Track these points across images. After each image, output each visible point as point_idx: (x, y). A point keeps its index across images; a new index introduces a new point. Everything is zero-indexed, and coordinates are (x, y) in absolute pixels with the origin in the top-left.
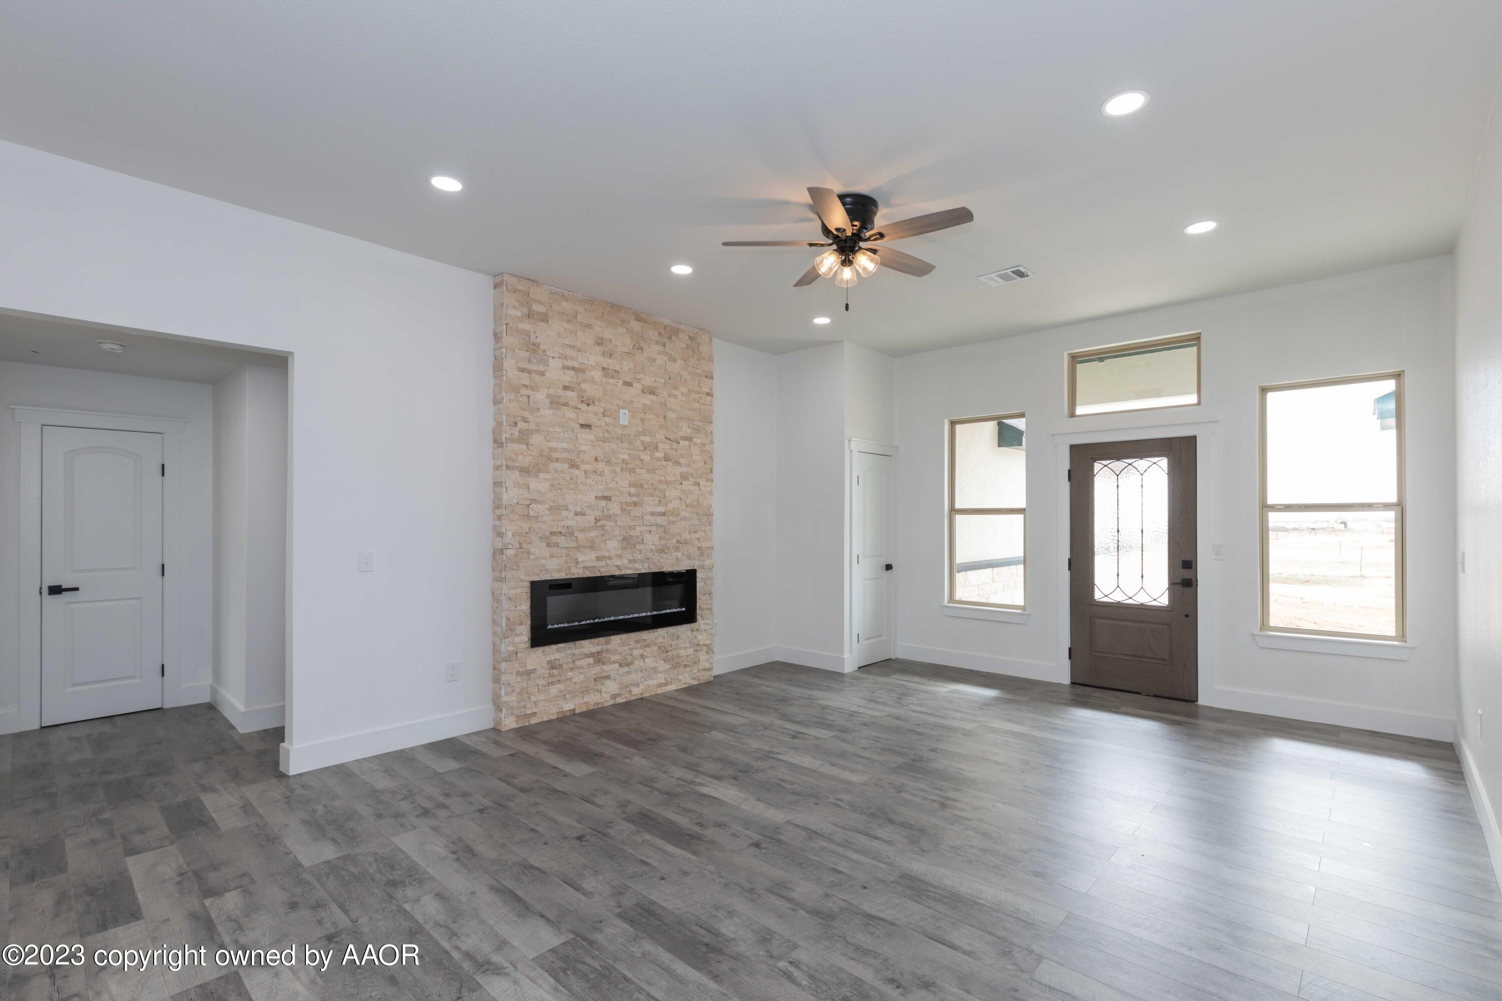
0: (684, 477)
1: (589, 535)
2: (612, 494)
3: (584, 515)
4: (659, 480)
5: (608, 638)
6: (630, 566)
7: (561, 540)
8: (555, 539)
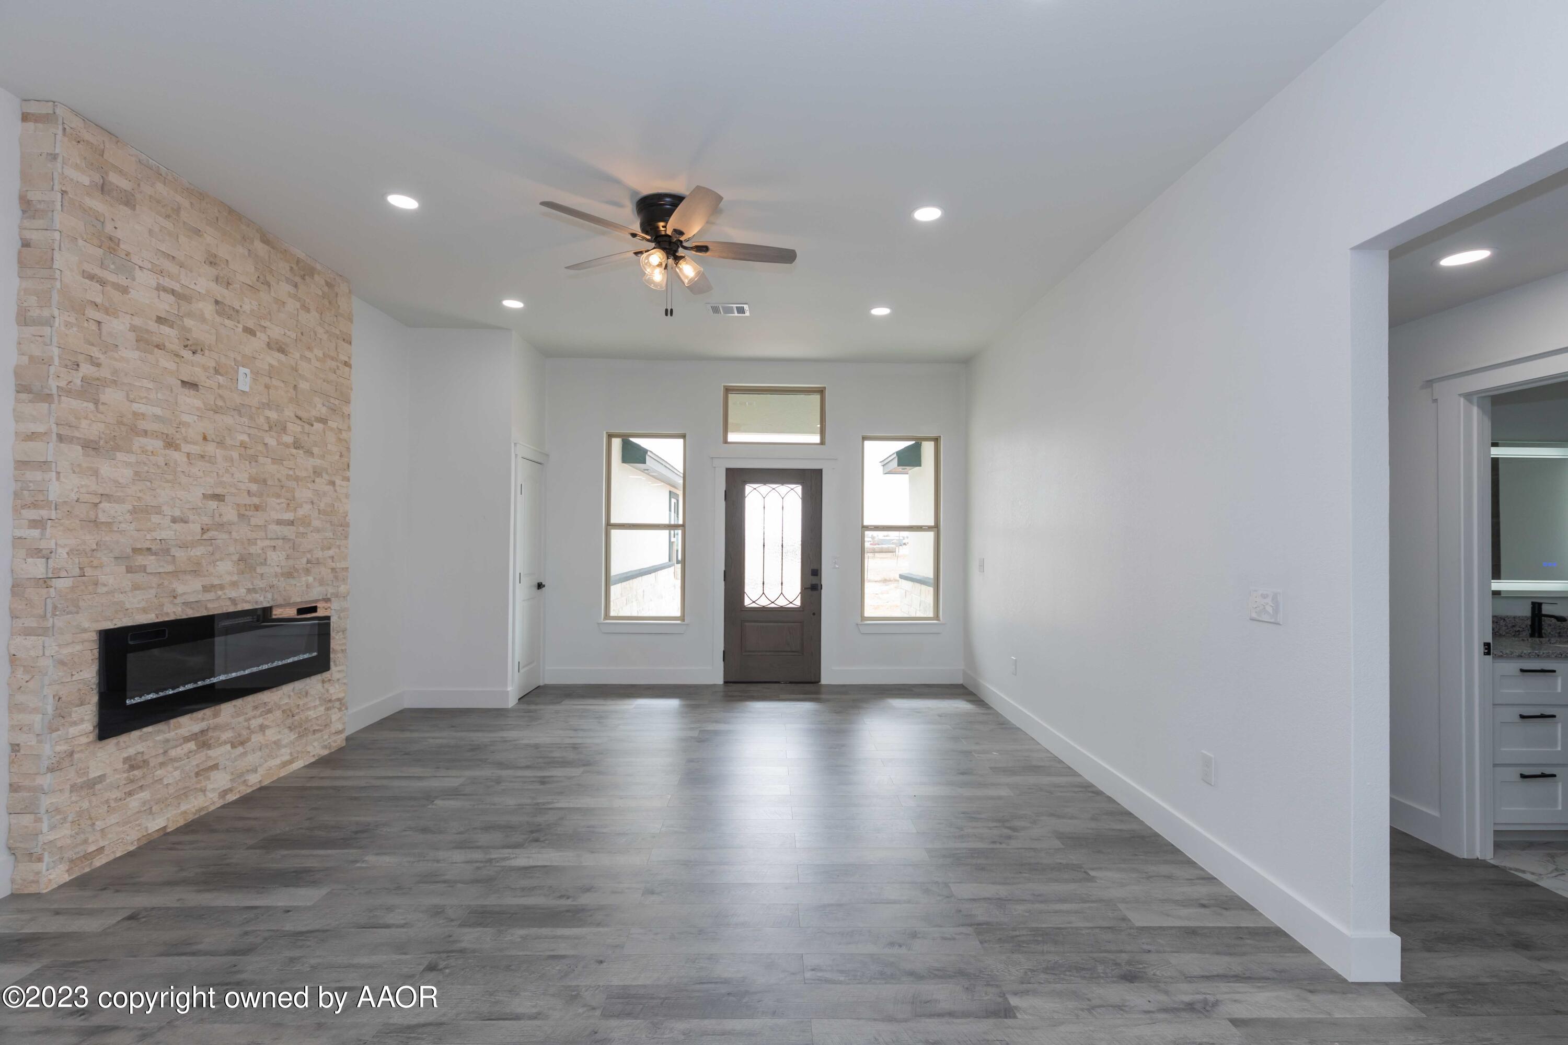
0: (317, 472)
2: (226, 491)
3: (186, 522)
4: (287, 475)
5: (217, 707)
6: (249, 598)
7: (150, 562)
8: (140, 560)
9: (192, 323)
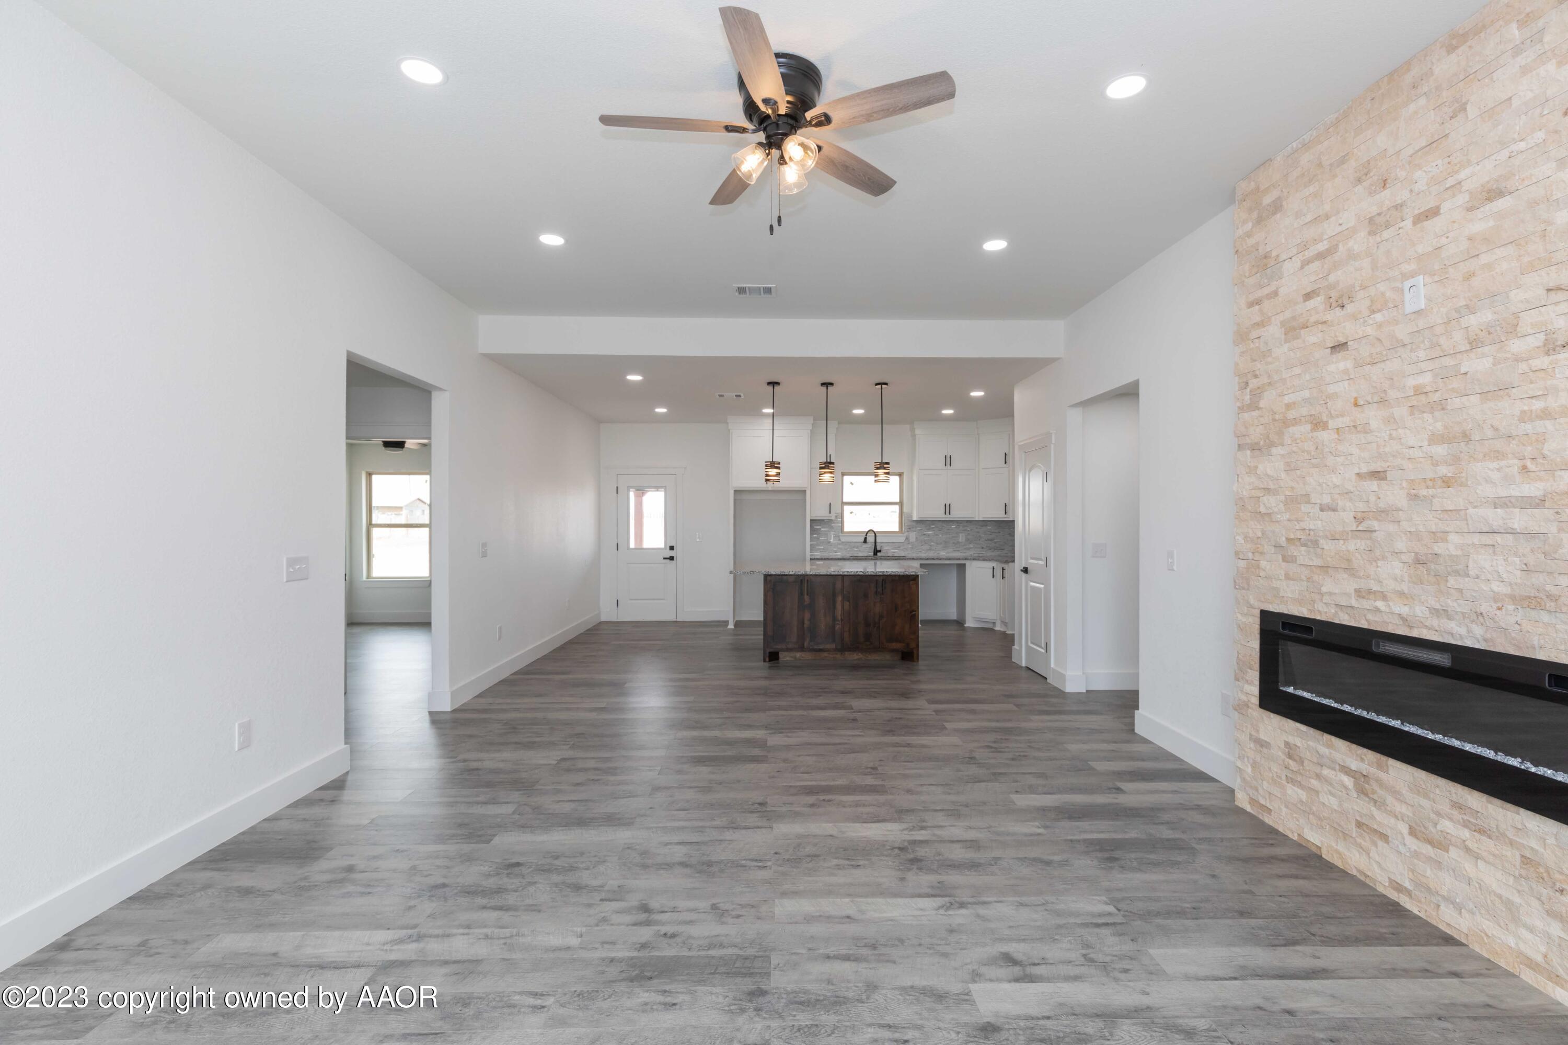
1: (1344, 548)
9: (1339, 273)
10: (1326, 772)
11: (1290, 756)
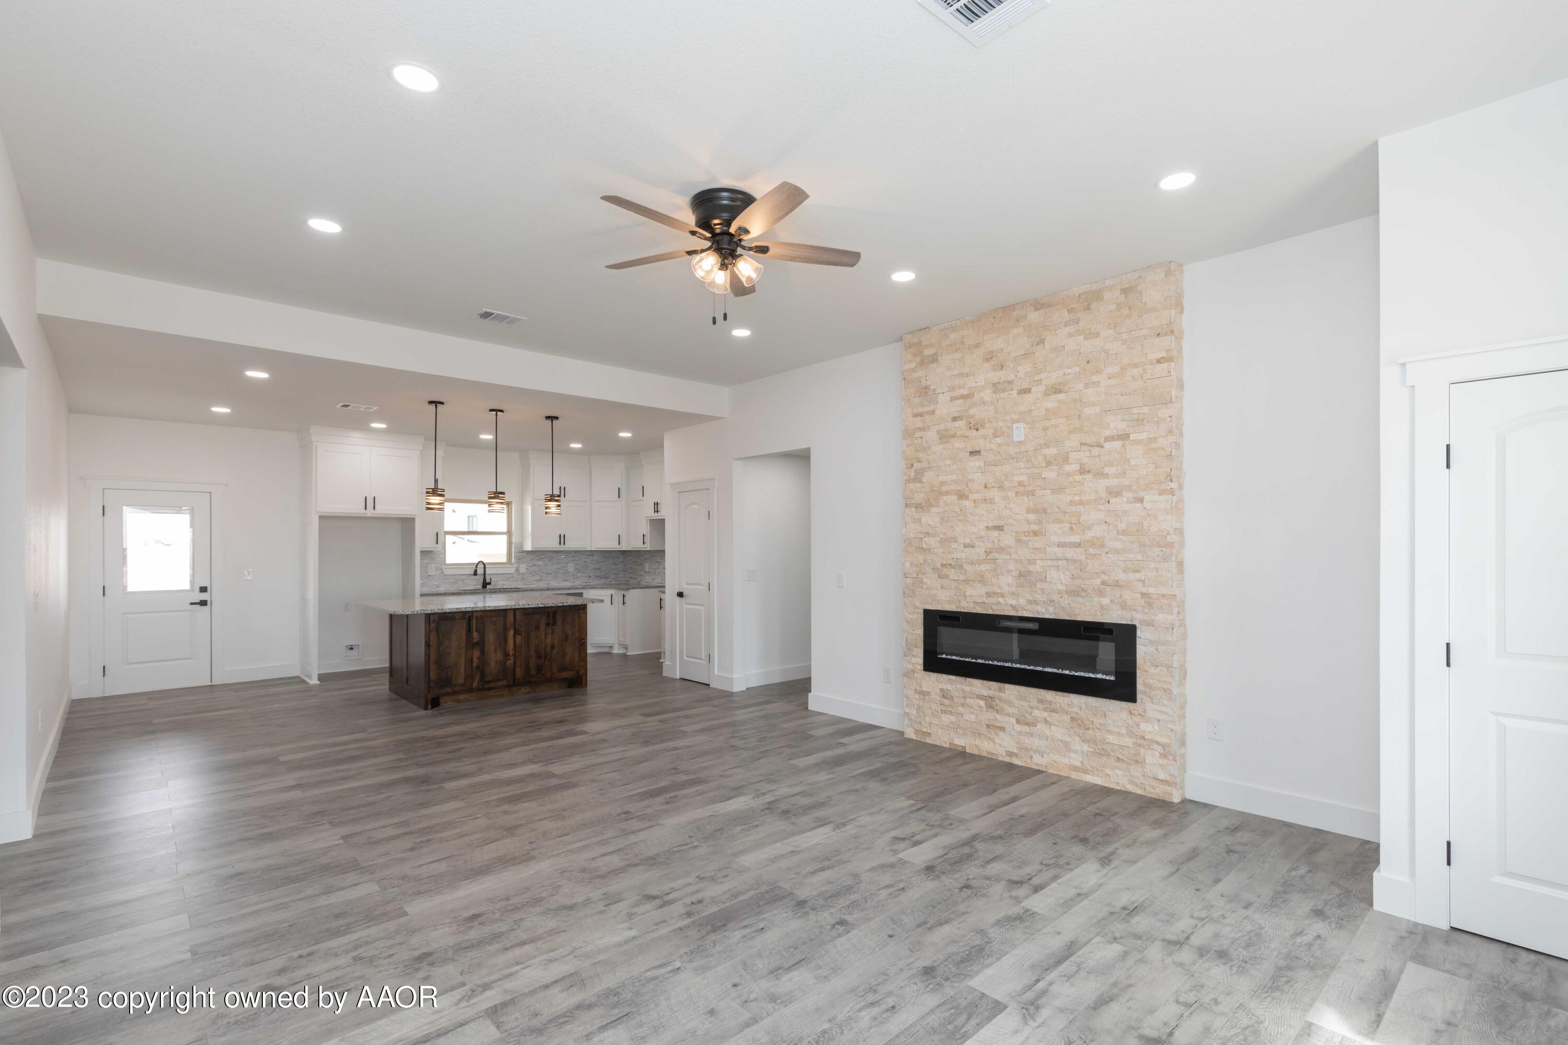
1: (979, 569)
2: (1005, 522)
3: (973, 547)
5: (1002, 685)
6: (1030, 607)
7: (952, 573)
8: (946, 571)
9: (975, 410)
10: (968, 701)
11: (944, 697)
